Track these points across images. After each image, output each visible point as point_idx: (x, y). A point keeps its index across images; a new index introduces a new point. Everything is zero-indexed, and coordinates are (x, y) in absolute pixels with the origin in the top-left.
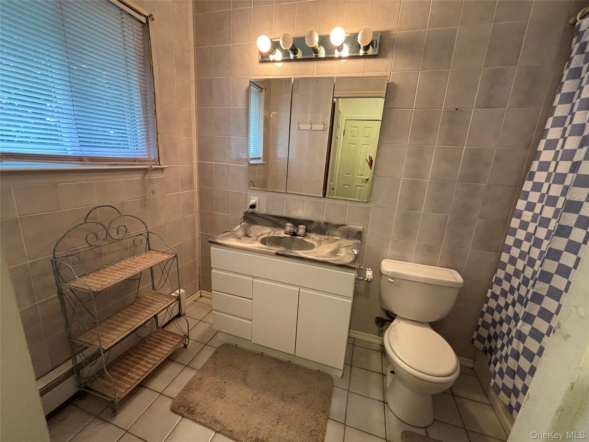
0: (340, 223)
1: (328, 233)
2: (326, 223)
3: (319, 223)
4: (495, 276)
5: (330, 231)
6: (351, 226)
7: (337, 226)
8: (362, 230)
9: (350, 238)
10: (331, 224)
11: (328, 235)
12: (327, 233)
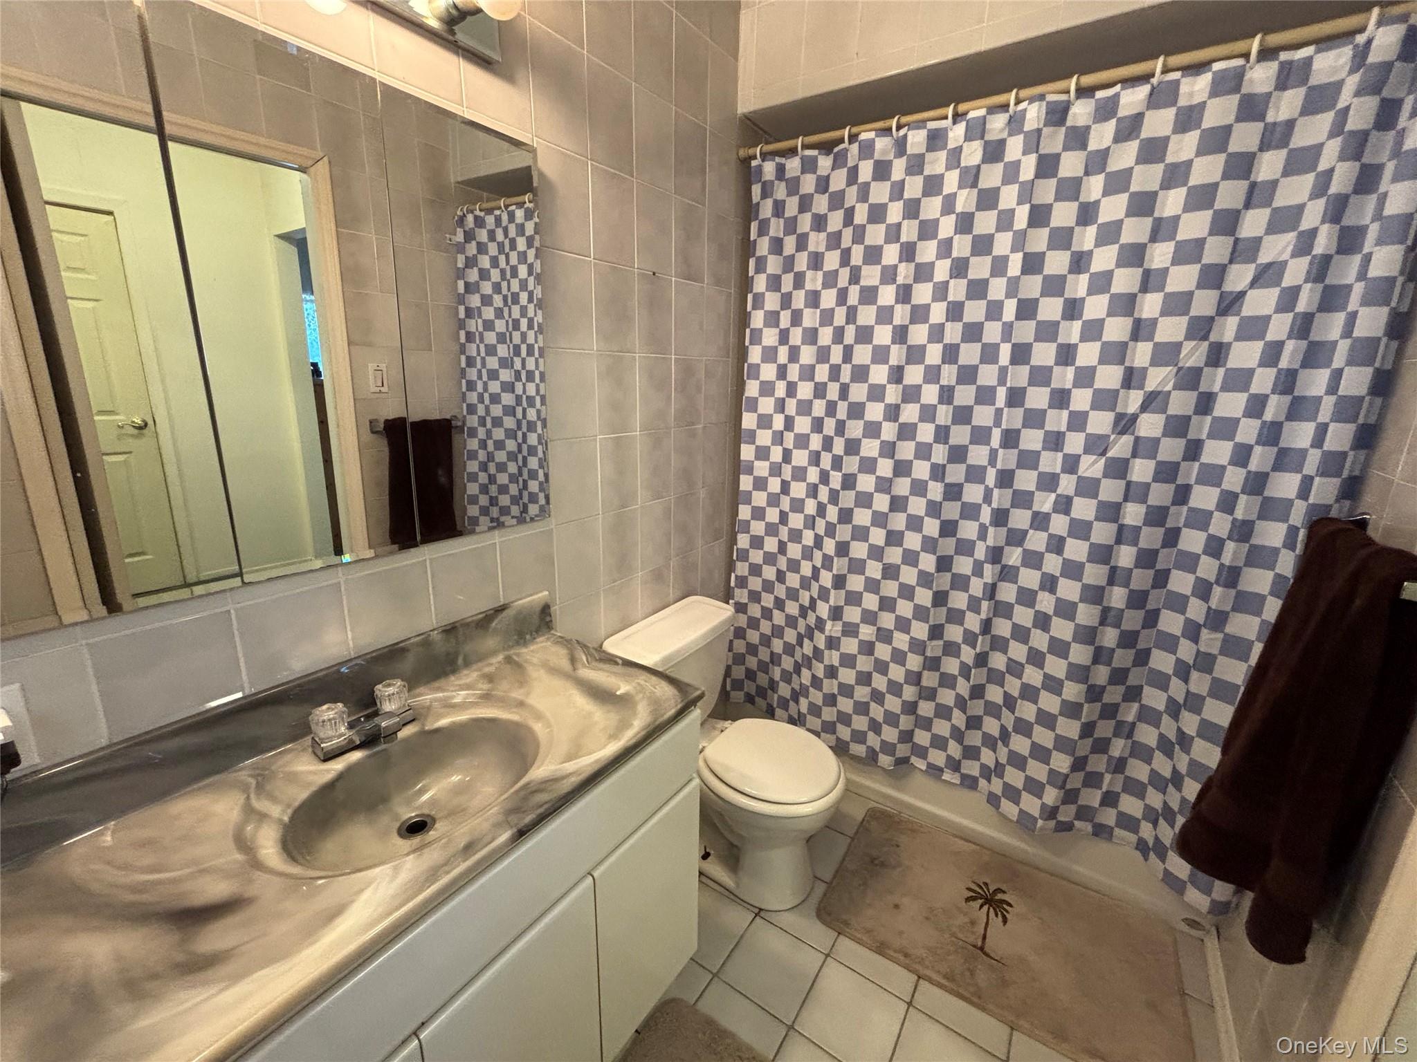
0: (486, 605)
1: (465, 659)
2: (450, 630)
3: (426, 643)
4: (733, 576)
5: (468, 648)
6: (520, 602)
7: (485, 622)
8: (549, 601)
9: (528, 637)
10: (466, 625)
11: (467, 664)
12: (460, 661)
